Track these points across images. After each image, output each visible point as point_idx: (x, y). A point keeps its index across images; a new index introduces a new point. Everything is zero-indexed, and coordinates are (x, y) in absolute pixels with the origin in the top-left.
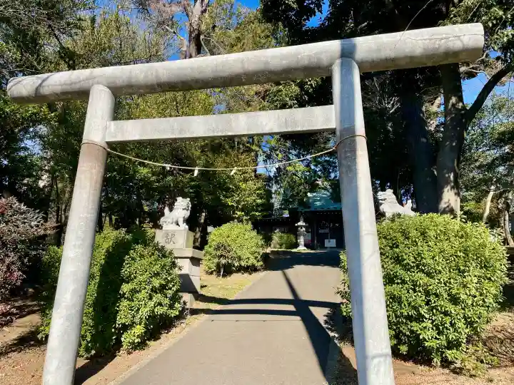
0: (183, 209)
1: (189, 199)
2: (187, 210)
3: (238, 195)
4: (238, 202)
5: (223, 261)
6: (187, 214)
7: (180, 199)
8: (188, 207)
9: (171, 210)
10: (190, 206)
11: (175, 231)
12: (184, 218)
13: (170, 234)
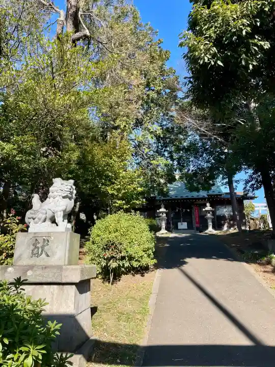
0: (64, 197)
1: (72, 181)
2: (70, 199)
3: (120, 182)
4: (119, 190)
5: (113, 265)
6: (69, 204)
7: (57, 182)
8: (71, 193)
9: (43, 198)
10: (75, 192)
11: (49, 234)
12: (64, 211)
13: (40, 240)
